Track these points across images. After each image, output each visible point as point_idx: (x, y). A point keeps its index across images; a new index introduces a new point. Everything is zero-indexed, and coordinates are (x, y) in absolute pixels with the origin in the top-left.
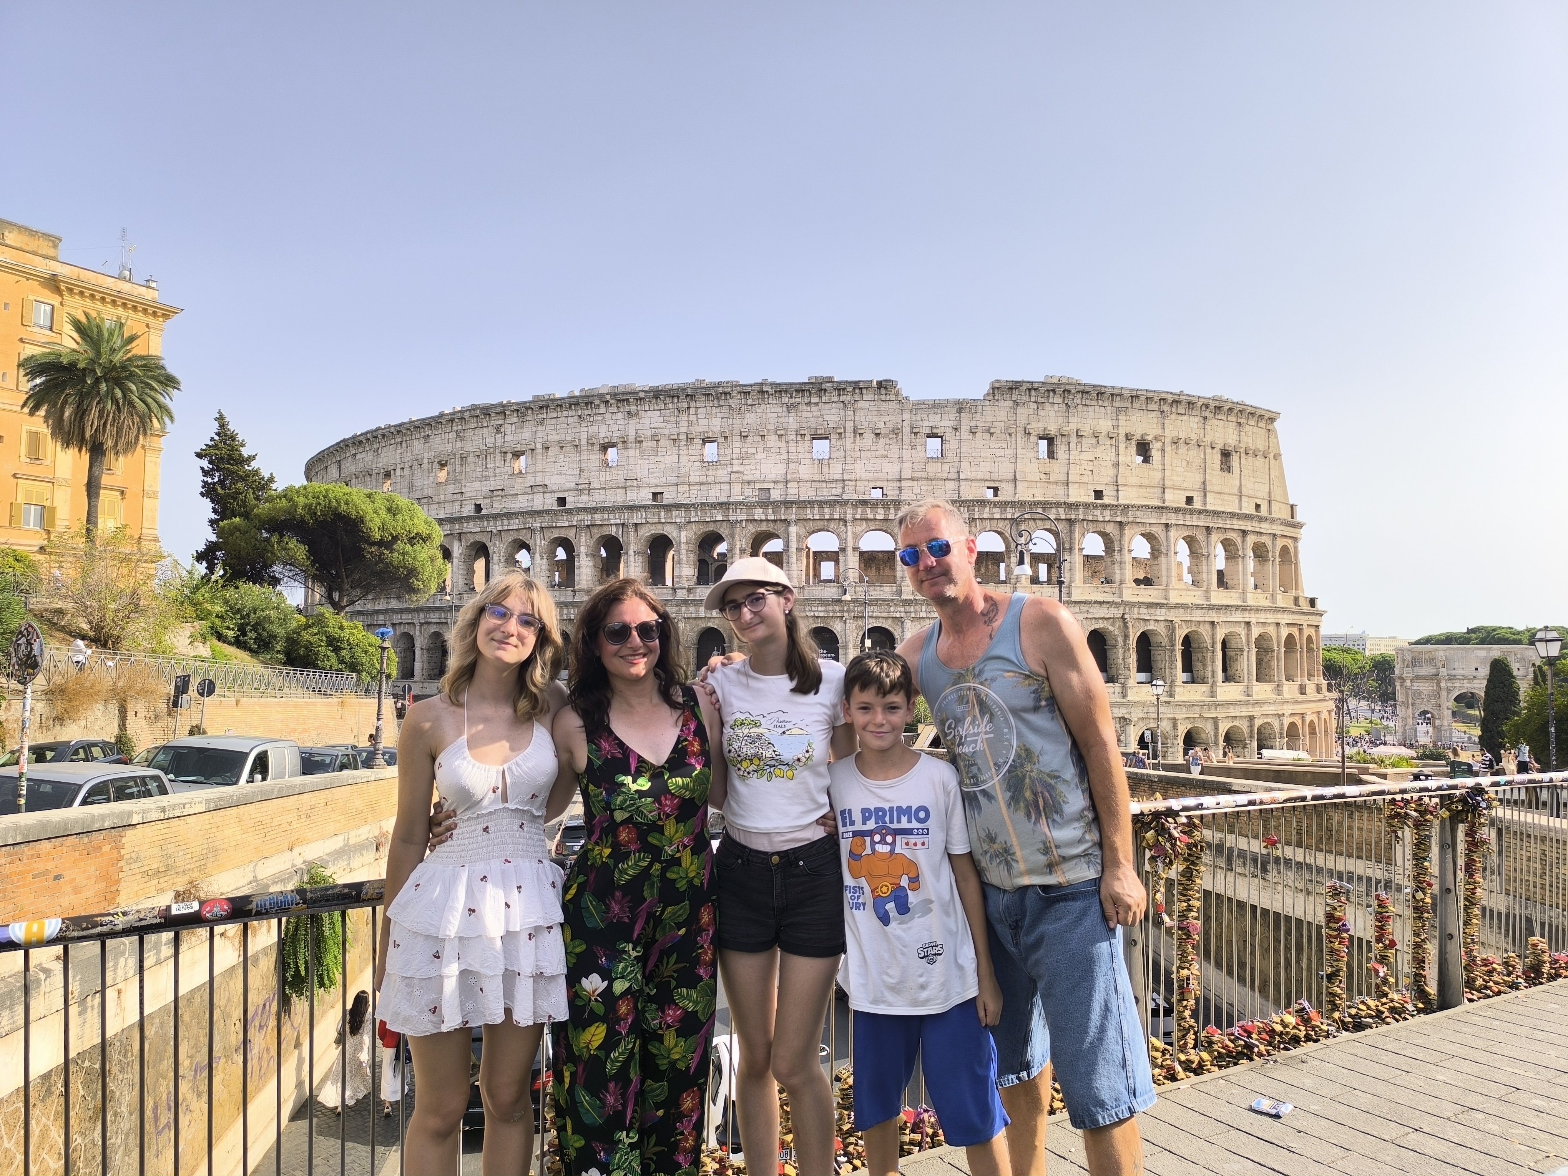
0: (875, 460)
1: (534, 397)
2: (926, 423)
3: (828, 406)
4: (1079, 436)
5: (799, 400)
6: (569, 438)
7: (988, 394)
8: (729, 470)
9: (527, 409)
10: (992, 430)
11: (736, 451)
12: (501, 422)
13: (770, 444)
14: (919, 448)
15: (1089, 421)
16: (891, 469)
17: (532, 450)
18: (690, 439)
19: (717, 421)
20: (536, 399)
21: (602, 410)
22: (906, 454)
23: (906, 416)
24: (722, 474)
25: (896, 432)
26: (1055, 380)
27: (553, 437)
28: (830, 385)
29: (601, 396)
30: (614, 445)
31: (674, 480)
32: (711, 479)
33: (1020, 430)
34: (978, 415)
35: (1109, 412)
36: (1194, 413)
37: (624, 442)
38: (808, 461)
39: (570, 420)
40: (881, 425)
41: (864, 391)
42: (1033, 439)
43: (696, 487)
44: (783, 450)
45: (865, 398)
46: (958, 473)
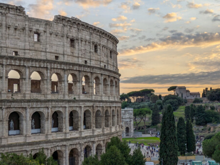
0: (15, 40)
2: (34, 28)
7: (55, 20)
14: (32, 37)
15: (84, 36)
23: (27, 23)
25: (24, 29)
33: (66, 36)
34: (52, 28)
35: (88, 33)
36: (106, 38)
42: (69, 40)
45: (11, 12)
46: (46, 49)
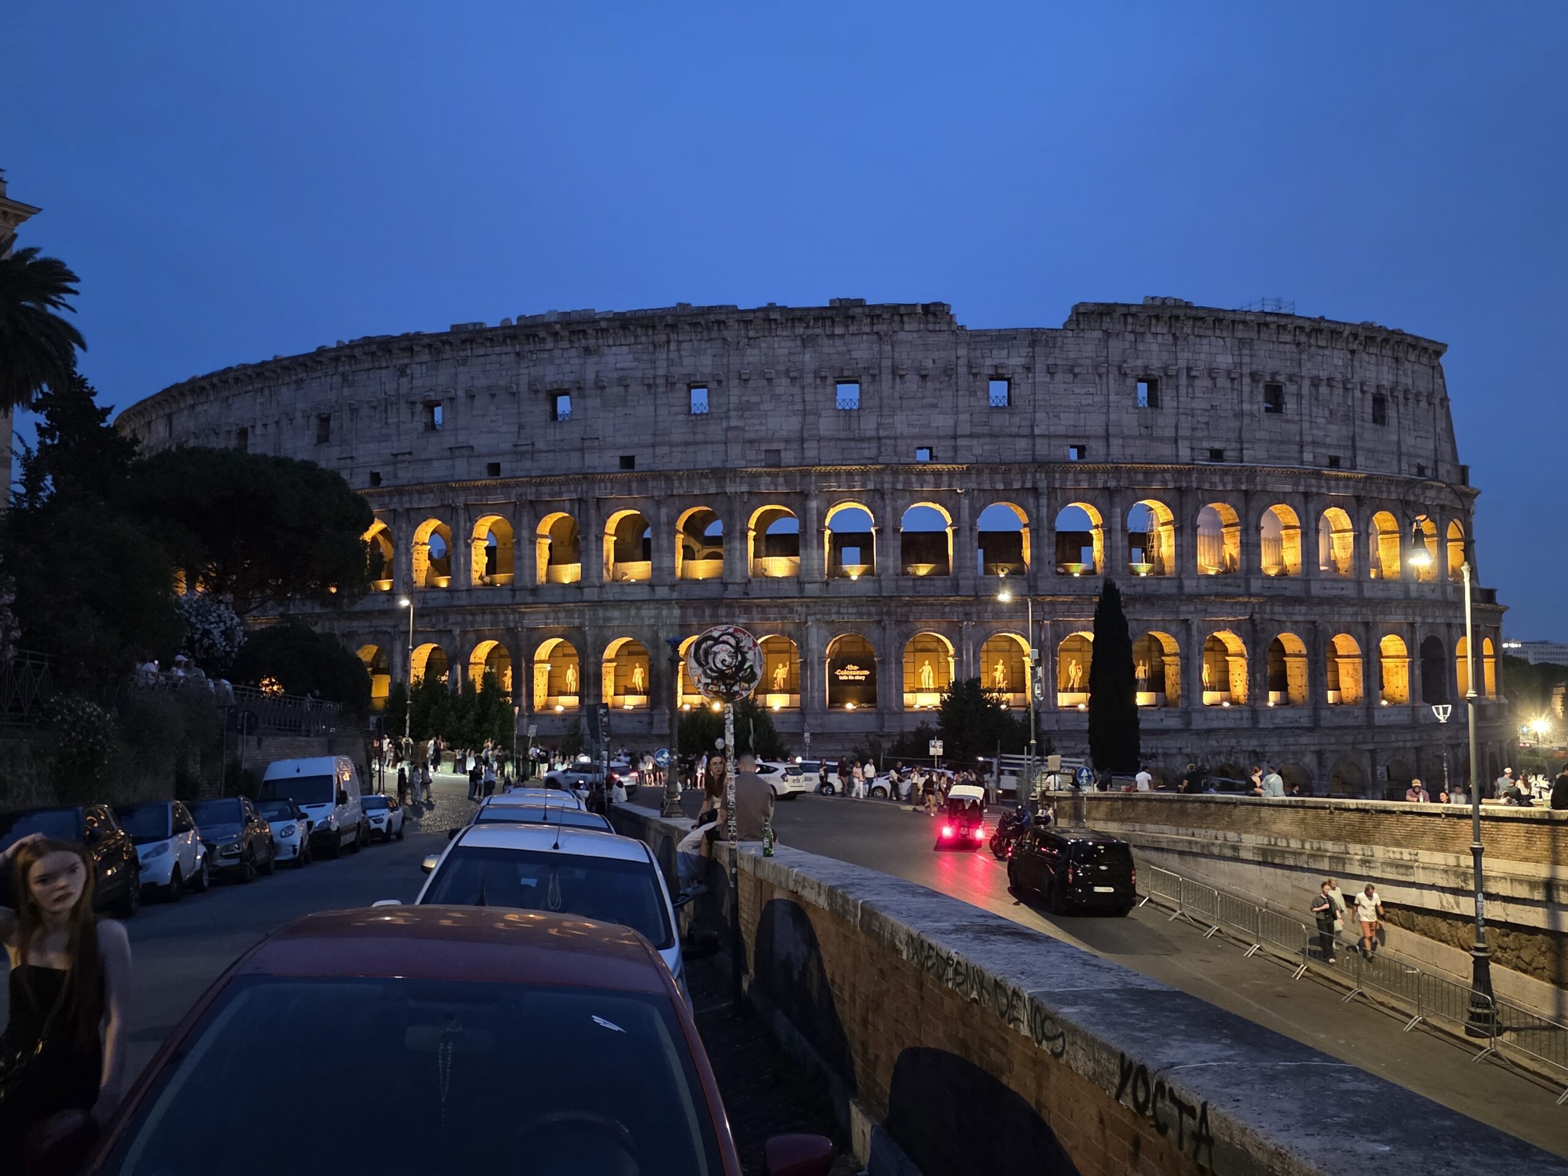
0: (921, 411)
1: (453, 327)
2: (988, 362)
3: (857, 339)
4: (1191, 378)
5: (818, 331)
6: (502, 383)
7: (1070, 320)
8: (724, 424)
9: (444, 343)
10: (1077, 370)
11: (734, 399)
12: (406, 361)
13: (780, 390)
14: (979, 394)
15: (1203, 356)
16: (942, 422)
17: (452, 399)
18: (670, 384)
19: (707, 360)
20: (456, 329)
21: (549, 345)
22: (963, 402)
23: (962, 352)
24: (715, 430)
25: (949, 372)
26: (1158, 302)
27: (481, 382)
28: (859, 310)
29: (547, 326)
30: (565, 393)
31: (648, 439)
32: (699, 437)
33: (1114, 371)
34: (1057, 351)
35: (1229, 345)
36: (1339, 346)
37: (579, 389)
38: (831, 413)
39: (504, 358)
40: (930, 364)
41: (906, 319)
42: (1130, 381)
43: (680, 449)
44: (798, 399)
45: (907, 327)
46: (1032, 427)
